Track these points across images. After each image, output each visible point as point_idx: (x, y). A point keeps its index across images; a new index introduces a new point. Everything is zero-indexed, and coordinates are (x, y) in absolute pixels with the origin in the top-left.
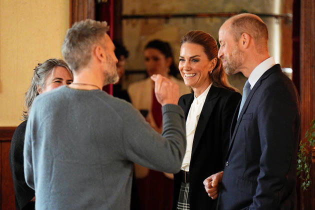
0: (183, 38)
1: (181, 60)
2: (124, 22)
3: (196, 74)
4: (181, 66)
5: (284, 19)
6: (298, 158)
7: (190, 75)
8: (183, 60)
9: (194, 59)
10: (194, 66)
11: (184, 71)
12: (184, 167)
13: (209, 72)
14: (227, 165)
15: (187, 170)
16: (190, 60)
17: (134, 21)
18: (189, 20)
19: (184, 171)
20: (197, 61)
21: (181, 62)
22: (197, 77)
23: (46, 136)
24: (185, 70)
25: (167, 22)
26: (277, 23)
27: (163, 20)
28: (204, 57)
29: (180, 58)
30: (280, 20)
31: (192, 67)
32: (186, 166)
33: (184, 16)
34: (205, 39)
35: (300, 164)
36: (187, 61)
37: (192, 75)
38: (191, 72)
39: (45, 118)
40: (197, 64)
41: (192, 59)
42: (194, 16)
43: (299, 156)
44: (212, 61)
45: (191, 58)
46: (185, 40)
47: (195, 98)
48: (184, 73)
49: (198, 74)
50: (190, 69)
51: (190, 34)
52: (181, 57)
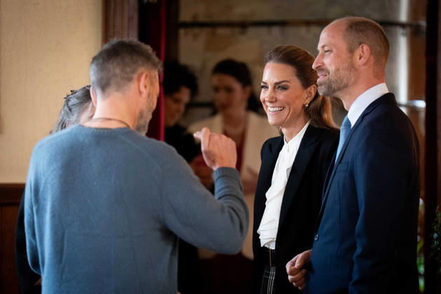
0: (267, 56)
1: (263, 87)
2: (182, 32)
3: (284, 108)
4: (264, 95)
5: (413, 29)
6: (433, 232)
7: (275, 109)
8: (266, 87)
9: (280, 86)
10: (281, 95)
11: (268, 104)
12: (268, 243)
13: (304, 106)
14: (316, 239)
15: (273, 247)
16: (274, 88)
17: (196, 30)
18: (276, 30)
19: (268, 249)
20: (285, 88)
21: (263, 90)
22: (286, 112)
23: (53, 197)
24: (269, 102)
25: (243, 33)
26: (403, 34)
27: (237, 30)
28: (295, 83)
29: (262, 84)
30: (408, 30)
31: (277, 97)
32: (272, 241)
33: (269, 24)
34: (297, 58)
35: (437, 239)
36: (270, 88)
37: (277, 109)
38: (277, 104)
39: (49, 172)
40: (285, 93)
41: (277, 86)
42: (282, 24)
43: (435, 227)
44: (309, 89)
45: (276, 84)
46: (270, 58)
47: (285, 142)
48: (267, 107)
49: (287, 108)
50: (274, 100)
51: (277, 51)
52: (264, 83)
